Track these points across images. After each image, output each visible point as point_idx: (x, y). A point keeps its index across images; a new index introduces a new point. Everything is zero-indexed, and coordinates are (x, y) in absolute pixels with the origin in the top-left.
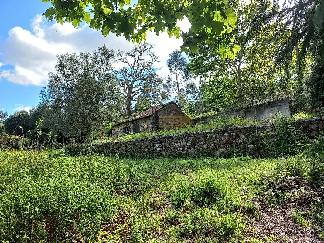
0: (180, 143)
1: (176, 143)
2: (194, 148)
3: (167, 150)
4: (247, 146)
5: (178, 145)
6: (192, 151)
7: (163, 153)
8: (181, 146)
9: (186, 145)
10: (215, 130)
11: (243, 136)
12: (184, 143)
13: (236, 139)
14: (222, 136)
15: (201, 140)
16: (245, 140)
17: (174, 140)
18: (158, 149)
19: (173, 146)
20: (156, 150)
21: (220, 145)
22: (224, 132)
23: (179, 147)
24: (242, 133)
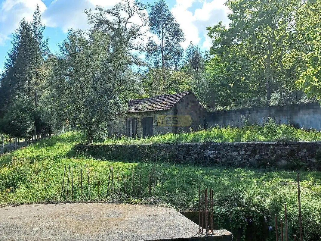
0: (238, 151)
1: (234, 151)
2: (254, 157)
3: (223, 158)
4: (308, 159)
5: (236, 153)
6: (252, 160)
7: (218, 160)
8: (239, 155)
9: (246, 154)
10: (277, 143)
11: (305, 150)
12: (243, 152)
13: (297, 152)
14: (285, 149)
15: (262, 150)
16: (307, 154)
17: (231, 149)
18: (212, 156)
19: (230, 153)
20: (209, 156)
21: (281, 156)
22: (286, 145)
23: (237, 155)
24: (304, 148)
